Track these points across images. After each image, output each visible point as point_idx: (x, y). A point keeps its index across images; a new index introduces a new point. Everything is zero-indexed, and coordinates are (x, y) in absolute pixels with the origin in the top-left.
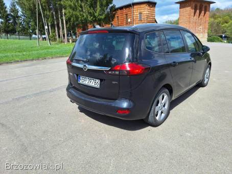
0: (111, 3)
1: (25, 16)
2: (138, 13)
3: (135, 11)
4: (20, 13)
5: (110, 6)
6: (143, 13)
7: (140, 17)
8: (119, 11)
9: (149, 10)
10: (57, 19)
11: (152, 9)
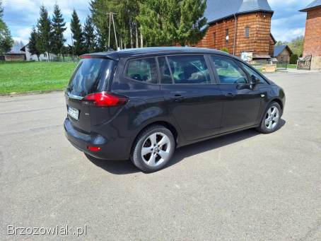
0: (201, 16)
1: (100, 35)
2: (243, 28)
3: (239, 25)
4: (95, 32)
5: (200, 19)
6: (252, 27)
7: (247, 34)
8: (217, 25)
9: (261, 23)
10: (134, 38)
11: (266, 21)
